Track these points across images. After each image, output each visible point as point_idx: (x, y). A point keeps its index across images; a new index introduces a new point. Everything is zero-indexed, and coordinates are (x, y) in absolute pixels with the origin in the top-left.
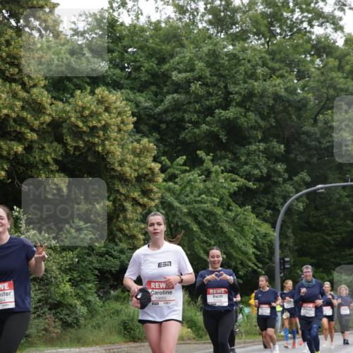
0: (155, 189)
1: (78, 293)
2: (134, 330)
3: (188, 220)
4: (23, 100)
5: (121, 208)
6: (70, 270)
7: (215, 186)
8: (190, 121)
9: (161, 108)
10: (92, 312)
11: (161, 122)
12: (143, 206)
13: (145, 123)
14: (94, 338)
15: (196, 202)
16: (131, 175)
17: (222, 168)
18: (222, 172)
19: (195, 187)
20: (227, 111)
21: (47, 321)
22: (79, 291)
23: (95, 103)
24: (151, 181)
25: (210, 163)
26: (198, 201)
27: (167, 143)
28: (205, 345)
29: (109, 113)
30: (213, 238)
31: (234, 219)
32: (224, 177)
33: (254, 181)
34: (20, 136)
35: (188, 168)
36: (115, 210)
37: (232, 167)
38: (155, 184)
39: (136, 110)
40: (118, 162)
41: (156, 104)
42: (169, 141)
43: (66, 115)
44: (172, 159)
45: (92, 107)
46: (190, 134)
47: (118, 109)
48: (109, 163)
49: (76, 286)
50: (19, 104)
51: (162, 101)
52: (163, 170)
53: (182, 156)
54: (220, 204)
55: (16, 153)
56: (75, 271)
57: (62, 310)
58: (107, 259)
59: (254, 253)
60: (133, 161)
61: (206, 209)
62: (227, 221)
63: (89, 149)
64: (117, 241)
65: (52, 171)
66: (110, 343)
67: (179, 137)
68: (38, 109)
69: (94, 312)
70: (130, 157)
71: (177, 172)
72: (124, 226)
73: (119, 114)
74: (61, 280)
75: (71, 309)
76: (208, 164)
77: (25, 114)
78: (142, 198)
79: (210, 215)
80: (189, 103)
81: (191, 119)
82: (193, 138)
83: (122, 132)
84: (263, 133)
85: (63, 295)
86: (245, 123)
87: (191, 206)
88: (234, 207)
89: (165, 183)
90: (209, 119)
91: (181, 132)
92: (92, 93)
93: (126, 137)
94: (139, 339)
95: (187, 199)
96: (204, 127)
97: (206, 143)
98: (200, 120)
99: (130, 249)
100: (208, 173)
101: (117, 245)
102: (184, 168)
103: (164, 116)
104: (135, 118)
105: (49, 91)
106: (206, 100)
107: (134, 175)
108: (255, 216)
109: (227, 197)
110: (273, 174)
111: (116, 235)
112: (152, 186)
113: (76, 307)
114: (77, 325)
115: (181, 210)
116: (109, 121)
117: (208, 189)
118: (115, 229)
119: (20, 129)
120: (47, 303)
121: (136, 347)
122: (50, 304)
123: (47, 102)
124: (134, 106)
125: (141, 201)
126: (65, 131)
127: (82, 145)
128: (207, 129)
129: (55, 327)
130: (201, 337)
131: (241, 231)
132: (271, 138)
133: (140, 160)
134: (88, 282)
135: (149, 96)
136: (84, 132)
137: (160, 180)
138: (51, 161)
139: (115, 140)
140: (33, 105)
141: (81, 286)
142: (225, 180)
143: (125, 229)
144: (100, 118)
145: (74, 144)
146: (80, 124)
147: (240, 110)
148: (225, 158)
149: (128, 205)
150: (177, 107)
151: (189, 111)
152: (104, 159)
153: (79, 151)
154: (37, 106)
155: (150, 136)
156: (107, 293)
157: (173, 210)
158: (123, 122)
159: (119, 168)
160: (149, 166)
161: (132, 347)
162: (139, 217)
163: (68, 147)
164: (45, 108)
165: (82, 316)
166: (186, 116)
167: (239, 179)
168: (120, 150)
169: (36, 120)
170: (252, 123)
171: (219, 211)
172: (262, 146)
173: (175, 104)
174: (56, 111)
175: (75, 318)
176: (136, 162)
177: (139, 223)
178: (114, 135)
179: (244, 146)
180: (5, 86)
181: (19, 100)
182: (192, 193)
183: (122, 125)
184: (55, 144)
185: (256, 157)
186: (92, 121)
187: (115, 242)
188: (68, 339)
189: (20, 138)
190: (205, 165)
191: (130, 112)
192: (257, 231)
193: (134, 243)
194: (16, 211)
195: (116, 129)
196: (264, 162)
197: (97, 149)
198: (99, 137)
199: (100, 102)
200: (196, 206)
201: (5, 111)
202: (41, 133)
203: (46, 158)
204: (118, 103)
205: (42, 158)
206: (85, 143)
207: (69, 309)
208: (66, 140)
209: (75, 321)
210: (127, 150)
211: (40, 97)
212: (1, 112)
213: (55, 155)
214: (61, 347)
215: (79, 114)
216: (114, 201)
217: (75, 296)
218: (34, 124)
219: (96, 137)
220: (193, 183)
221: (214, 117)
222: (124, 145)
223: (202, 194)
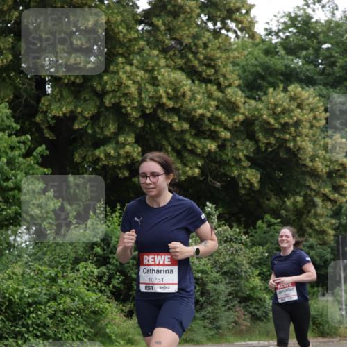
0: (346, 185)
2: (323, 326)
4: (218, 100)
5: (312, 204)
6: (260, 264)
12: (334, 202)
16: (322, 170)
21: (237, 313)
23: (288, 100)
29: (302, 109)
34: (214, 135)
36: (306, 205)
40: (310, 158)
43: (259, 113)
45: (285, 104)
47: (311, 106)
48: (300, 159)
49: (265, 280)
50: (214, 103)
55: (210, 151)
56: (265, 265)
57: (251, 304)
60: (325, 156)
63: (281, 146)
65: (244, 168)
68: (232, 108)
70: (321, 153)
72: (314, 222)
73: (312, 110)
74: (251, 274)
75: (260, 302)
77: (219, 113)
78: (332, 194)
83: (314, 128)
85: (253, 289)
92: (285, 90)
93: (318, 133)
94: (328, 334)
101: (306, 240)
104: (328, 114)
105: (243, 91)
107: (326, 170)
111: (306, 230)
112: (343, 182)
113: (265, 301)
114: (267, 319)
116: (301, 117)
118: (304, 224)
119: (215, 128)
120: (237, 296)
121: (325, 342)
122: (240, 297)
123: (241, 102)
124: (326, 102)
125: (332, 197)
126: (257, 128)
127: (273, 142)
129: (244, 320)
136: (276, 129)
138: (243, 158)
139: (306, 136)
140: (227, 105)
143: (315, 224)
144: (292, 114)
145: (265, 141)
146: (272, 121)
149: (318, 200)
152: (296, 155)
153: (272, 147)
154: (231, 106)
158: (315, 118)
159: (310, 164)
160: (340, 161)
161: (320, 342)
162: (330, 213)
163: (260, 144)
164: (239, 108)
168: (312, 146)
169: (230, 118)
174: (249, 110)
175: (264, 311)
176: (328, 157)
177: (329, 219)
178: (305, 131)
180: (200, 87)
181: (214, 99)
183: (314, 121)
184: (247, 141)
186: (283, 118)
188: (257, 332)
189: (213, 136)
191: (323, 108)
193: (324, 238)
194: (209, 207)
195: (308, 125)
197: (288, 145)
198: (290, 134)
199: (292, 99)
201: (200, 111)
202: (234, 131)
203: (238, 154)
204: (311, 100)
205: (235, 155)
206: (277, 139)
207: (258, 303)
208: (258, 137)
209: (264, 315)
210: (318, 146)
211: (234, 96)
212: (196, 112)
213: (247, 152)
214: (251, 340)
215: (271, 112)
216: (305, 196)
217: (264, 290)
218: (228, 123)
219: (287, 133)
222: (315, 141)
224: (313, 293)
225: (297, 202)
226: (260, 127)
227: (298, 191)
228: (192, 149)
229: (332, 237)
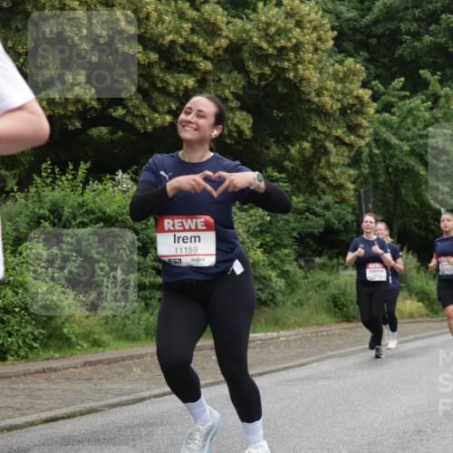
0: (365, 123)
1: (272, 262)
2: (347, 307)
3: (412, 162)
4: (193, 21)
5: (323, 151)
6: (261, 232)
7: (445, 114)
8: (408, 33)
9: (369, 18)
10: (292, 285)
11: (370, 36)
12: (350, 146)
13: (348, 39)
14: (297, 319)
16: (332, 106)
19: (419, 118)
22: (273, 259)
23: (283, 17)
24: (359, 112)
25: (438, 84)
26: (424, 135)
27: (379, 64)
29: (300, 27)
34: (190, 66)
35: (408, 93)
36: (315, 153)
38: (365, 116)
39: (337, 24)
40: (315, 91)
41: (361, 13)
42: (382, 60)
43: (247, 35)
44: (386, 83)
45: (279, 22)
46: (409, 50)
47: (314, 23)
48: (304, 92)
49: (269, 253)
50: (187, 26)
51: (370, 9)
52: (375, 98)
53: (399, 78)
55: (186, 88)
56: (268, 233)
58: (307, 218)
60: (335, 88)
63: (278, 77)
64: (320, 193)
65: (232, 109)
66: (318, 324)
67: (394, 54)
68: (211, 30)
69: (295, 286)
70: (331, 84)
71: (393, 100)
72: (328, 174)
74: (250, 245)
75: (264, 281)
76: (435, 85)
77: (195, 38)
78: (347, 136)
80: (406, 9)
81: (409, 30)
82: (413, 54)
83: (320, 52)
85: (254, 265)
87: (414, 143)
89: (378, 115)
90: (433, 27)
91: (396, 47)
92: (279, 4)
93: (325, 59)
96: (427, 39)
97: (431, 60)
98: (421, 30)
99: (337, 203)
100: (435, 99)
101: (320, 199)
102: (403, 93)
103: (374, 29)
104: (336, 33)
106: (428, 3)
107: (337, 106)
111: (318, 185)
112: (361, 120)
113: (271, 280)
114: (274, 303)
115: (401, 148)
116: (301, 39)
117: (436, 119)
118: (316, 178)
119: (191, 57)
121: (352, 328)
123: (222, 22)
124: (333, 18)
125: (347, 140)
126: (246, 55)
127: (268, 72)
128: (431, 41)
130: (437, 313)
133: (345, 87)
134: (285, 247)
135: (352, 4)
136: (270, 54)
137: (371, 111)
138: (230, 97)
139: (310, 63)
140: (205, 27)
143: (329, 177)
144: (290, 35)
145: (258, 71)
146: (265, 45)
149: (329, 145)
150: (390, 14)
151: (407, 19)
152: (297, 89)
153: (266, 80)
154: (211, 28)
155: (356, 55)
156: (310, 261)
157: (391, 148)
158: (320, 39)
159: (317, 99)
160: (355, 93)
161: (345, 329)
162: (347, 160)
163: (252, 76)
164: (220, 29)
165: (280, 291)
166: (402, 26)
168: (318, 75)
169: (209, 44)
173: (388, 12)
174: (234, 31)
175: (270, 294)
176: (339, 89)
177: (345, 169)
178: (308, 56)
180: (169, 4)
181: (188, 21)
182: (415, 125)
183: (319, 43)
184: (235, 74)
186: (279, 41)
187: (317, 194)
188: (263, 321)
189: (190, 68)
190: (430, 88)
191: (329, 26)
193: (341, 195)
195: (311, 48)
197: (287, 75)
199: (289, 15)
200: (421, 141)
201: (170, 38)
202: (216, 60)
203: (223, 92)
204: (313, 15)
205: (219, 93)
206: (272, 68)
207: (262, 283)
208: (248, 67)
209: (270, 298)
210: (326, 75)
211: (214, 15)
212: (164, 40)
213: (235, 88)
215: (262, 33)
216: (314, 141)
217: (269, 265)
218: (207, 50)
219: (286, 60)
220: (415, 112)
221: (440, 24)
222: (322, 68)
223: (428, 126)
224: (333, 266)
225: (304, 149)
226: (250, 55)
227: (304, 134)
228: (163, 87)
229: (352, 192)
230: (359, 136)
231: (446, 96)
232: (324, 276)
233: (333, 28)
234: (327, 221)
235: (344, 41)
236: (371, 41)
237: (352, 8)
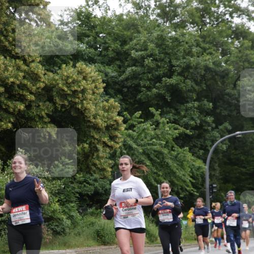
0: (119, 135)
1: (64, 211)
2: (104, 237)
3: (143, 158)
4: (25, 71)
5: (95, 149)
6: (59, 193)
7: (162, 133)
8: (144, 86)
9: (123, 77)
10: (74, 224)
11: (124, 87)
12: (111, 147)
13: (112, 88)
14: (76, 243)
15: (149, 144)
16: (102, 125)
17: (167, 120)
18: (168, 123)
19: (148, 134)
20: (171, 79)
22: (65, 209)
23: (76, 74)
24: (116, 129)
25: (159, 116)
27: (128, 103)
28: (156, 248)
29: (86, 80)
30: (161, 170)
31: (176, 157)
32: (169, 127)
33: (191, 129)
34: (22, 97)
35: (143, 120)
36: (91, 150)
37: (174, 119)
38: (119, 131)
39: (105, 79)
40: (93, 116)
41: (119, 74)
42: (129, 100)
43: (56, 82)
44: (131, 114)
45: (74, 76)
46: (144, 96)
47: (93, 78)
48: (86, 116)
49: (63, 205)
50: (21, 74)
51: (124, 72)
52: (125, 122)
53: (138, 111)
54: (166, 146)
55: (19, 110)
56: (62, 194)
57: (53, 223)
58: (85, 186)
59: (190, 181)
60: (103, 115)
61: (156, 149)
62: (171, 158)
63: (72, 107)
64: (92, 172)
65: (45, 122)
66: (87, 246)
67: (136, 98)
68: (35, 78)
69: (76, 224)
70: (101, 112)
71: (135, 123)
72: (97, 162)
74: (52, 201)
75: (60, 221)
76: (157, 117)
77: (25, 82)
78: (110, 142)
79: (159, 153)
80: (144, 73)
81: (145, 85)
82: (147, 98)
83: (95, 94)
84: (197, 95)
85: (54, 212)
86: (184, 88)
87: (145, 147)
88: (176, 148)
89: (126, 131)
90: (158, 84)
91: (138, 94)
92: (74, 66)
93: (98, 98)
94: (108, 243)
95: (142, 142)
96: (154, 90)
97: (156, 102)
98: (151, 85)
99: (101, 178)
100: (157, 124)
101: (92, 175)
102: (140, 120)
103: (126, 83)
104: (105, 84)
105: (43, 65)
106: (156, 71)
107: (104, 125)
108: (191, 154)
109: (171, 141)
110: (204, 124)
111: (91, 168)
112: (117, 133)
113: (63, 221)
114: (64, 233)
115: (138, 150)
116: (86, 86)
117: (158, 135)
118: (90, 164)
119: (23, 92)
121: (106, 249)
123: (42, 73)
124: (104, 75)
125: (109, 144)
126: (54, 94)
127: (67, 104)
128: (156, 92)
129: (48, 235)
130: (153, 242)
131: (181, 165)
132: (203, 99)
133: (108, 115)
134: (72, 202)
135: (115, 68)
136: (69, 94)
137: (123, 129)
138: (45, 116)
139: (90, 100)
140: (31, 75)
141: (67, 205)
142: (170, 129)
143: (97, 164)
144: (80, 84)
145: (61, 103)
146: (66, 89)
147: (180, 78)
148: (170, 113)
149: (100, 147)
150: (135, 76)
151: (144, 79)
152: (83, 114)
153: (65, 108)
154: (35, 76)
155: (115, 97)
156: (85, 210)
157: (133, 150)
158: (96, 87)
159: (93, 120)
160: (114, 119)
161: (103, 249)
162: (108, 155)
163: (57, 105)
164: (40, 78)
165: (67, 227)
166: (141, 82)
167: (179, 127)
168: (94, 107)
169: (33, 85)
170: (189, 87)
171: (166, 151)
172: (196, 104)
173: (134, 74)
174: (48, 79)
175: (62, 228)
176: (106, 115)
177: (107, 160)
178: (89, 96)
179: (183, 104)
180: (11, 61)
181: (22, 71)
182: (146, 138)
183: (95, 90)
184: (47, 103)
185: (192, 112)
186: (74, 87)
187: (90, 173)
188: (58, 243)
189: (22, 99)
190: (155, 118)
191: (101, 80)
192: (193, 165)
193: (104, 174)
195: (91, 92)
196: (197, 115)
197: (77, 107)
198: (79, 98)
199: (80, 73)
200: (149, 147)
201: (12, 80)
202: (38, 95)
203: (41, 113)
204: (93, 74)
205: (38, 113)
206: (69, 102)
207: (58, 222)
208: (55, 100)
209: (62, 230)
210: (99, 107)
211: (37, 69)
212: (8, 80)
213: (48, 111)
214: (52, 249)
215: (65, 82)
216: (90, 144)
217: (62, 212)
218: (32, 89)
219: (77, 98)
220: (146, 131)
221: (162, 83)
222: (97, 104)
223: (153, 139)
224: (98, 214)
225: (85, 148)
226: (57, 93)
227: (85, 139)
228: (6, 108)
229: (110, 173)
230: (116, 142)
231: (163, 122)
232: (93, 219)
233: (103, 82)
234: (96, 188)
235: (109, 88)
236: (124, 89)
237: (115, 70)
